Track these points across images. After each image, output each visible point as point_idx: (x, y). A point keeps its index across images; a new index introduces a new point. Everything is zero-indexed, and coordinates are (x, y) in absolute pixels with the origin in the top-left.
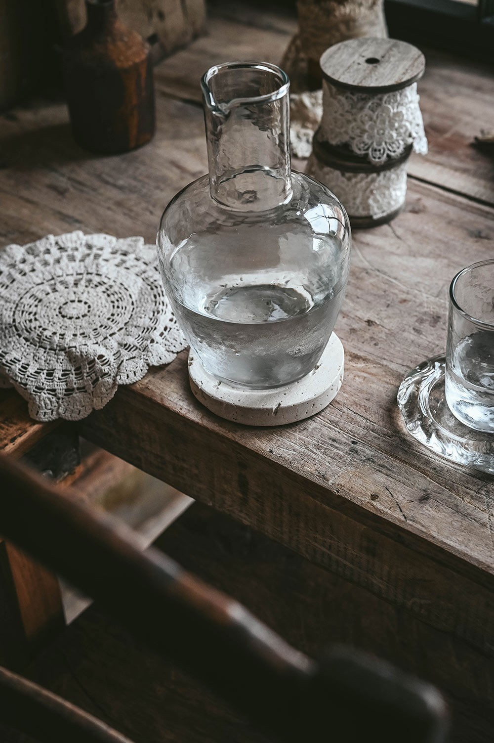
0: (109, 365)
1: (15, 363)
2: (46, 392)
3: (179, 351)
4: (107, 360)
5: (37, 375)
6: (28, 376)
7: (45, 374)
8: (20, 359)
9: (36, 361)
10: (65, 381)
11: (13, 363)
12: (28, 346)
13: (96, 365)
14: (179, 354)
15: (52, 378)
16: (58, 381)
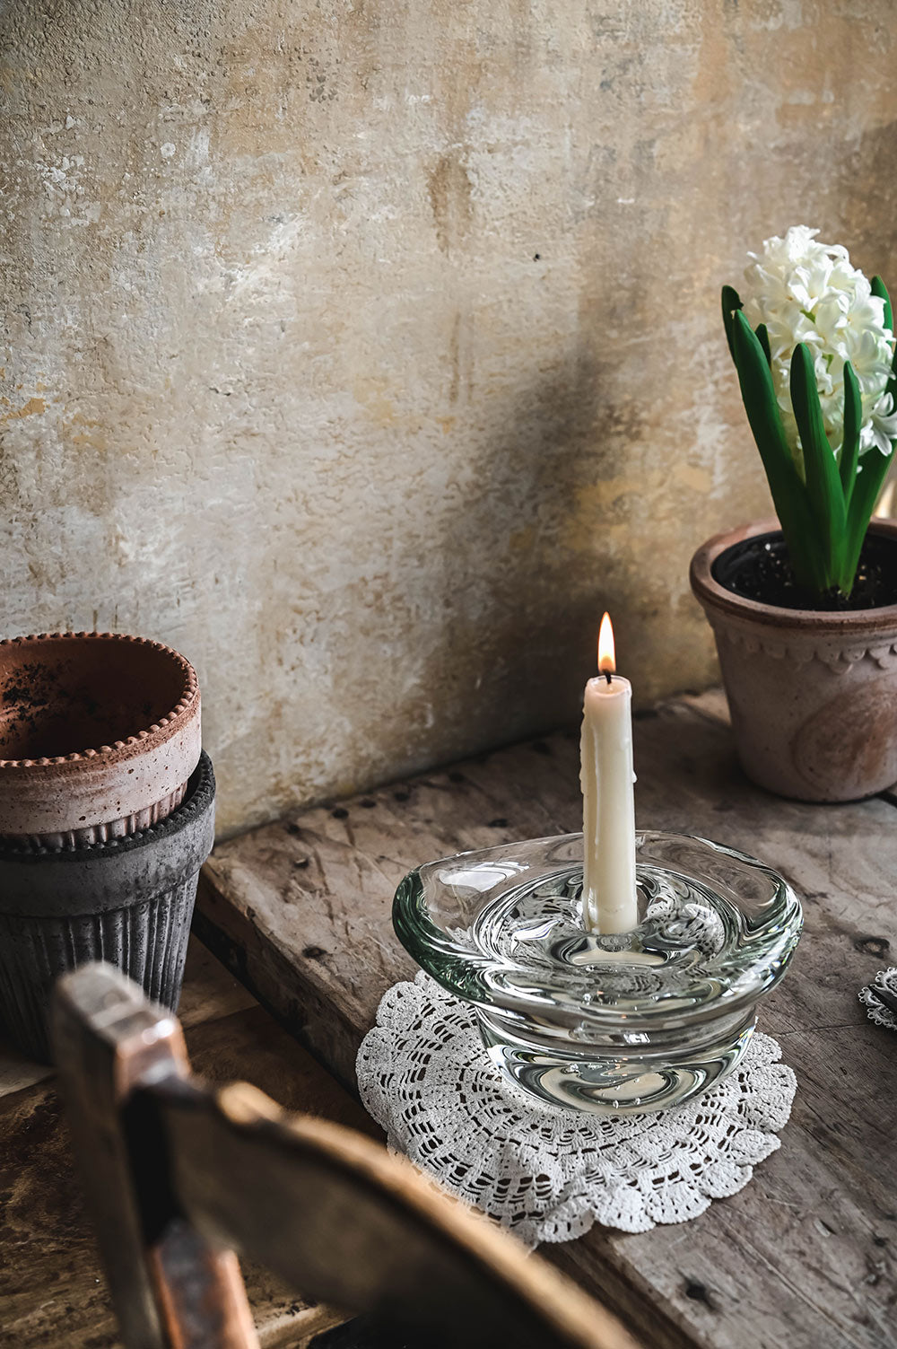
0: (548, 1199)
1: (425, 1131)
3: (663, 1222)
4: (548, 1188)
5: (443, 1163)
6: (429, 1161)
7: (455, 1168)
8: (435, 1127)
9: (455, 1140)
10: (478, 1194)
11: (421, 1131)
12: (459, 1110)
13: (530, 1190)
15: (460, 1178)
16: (467, 1188)
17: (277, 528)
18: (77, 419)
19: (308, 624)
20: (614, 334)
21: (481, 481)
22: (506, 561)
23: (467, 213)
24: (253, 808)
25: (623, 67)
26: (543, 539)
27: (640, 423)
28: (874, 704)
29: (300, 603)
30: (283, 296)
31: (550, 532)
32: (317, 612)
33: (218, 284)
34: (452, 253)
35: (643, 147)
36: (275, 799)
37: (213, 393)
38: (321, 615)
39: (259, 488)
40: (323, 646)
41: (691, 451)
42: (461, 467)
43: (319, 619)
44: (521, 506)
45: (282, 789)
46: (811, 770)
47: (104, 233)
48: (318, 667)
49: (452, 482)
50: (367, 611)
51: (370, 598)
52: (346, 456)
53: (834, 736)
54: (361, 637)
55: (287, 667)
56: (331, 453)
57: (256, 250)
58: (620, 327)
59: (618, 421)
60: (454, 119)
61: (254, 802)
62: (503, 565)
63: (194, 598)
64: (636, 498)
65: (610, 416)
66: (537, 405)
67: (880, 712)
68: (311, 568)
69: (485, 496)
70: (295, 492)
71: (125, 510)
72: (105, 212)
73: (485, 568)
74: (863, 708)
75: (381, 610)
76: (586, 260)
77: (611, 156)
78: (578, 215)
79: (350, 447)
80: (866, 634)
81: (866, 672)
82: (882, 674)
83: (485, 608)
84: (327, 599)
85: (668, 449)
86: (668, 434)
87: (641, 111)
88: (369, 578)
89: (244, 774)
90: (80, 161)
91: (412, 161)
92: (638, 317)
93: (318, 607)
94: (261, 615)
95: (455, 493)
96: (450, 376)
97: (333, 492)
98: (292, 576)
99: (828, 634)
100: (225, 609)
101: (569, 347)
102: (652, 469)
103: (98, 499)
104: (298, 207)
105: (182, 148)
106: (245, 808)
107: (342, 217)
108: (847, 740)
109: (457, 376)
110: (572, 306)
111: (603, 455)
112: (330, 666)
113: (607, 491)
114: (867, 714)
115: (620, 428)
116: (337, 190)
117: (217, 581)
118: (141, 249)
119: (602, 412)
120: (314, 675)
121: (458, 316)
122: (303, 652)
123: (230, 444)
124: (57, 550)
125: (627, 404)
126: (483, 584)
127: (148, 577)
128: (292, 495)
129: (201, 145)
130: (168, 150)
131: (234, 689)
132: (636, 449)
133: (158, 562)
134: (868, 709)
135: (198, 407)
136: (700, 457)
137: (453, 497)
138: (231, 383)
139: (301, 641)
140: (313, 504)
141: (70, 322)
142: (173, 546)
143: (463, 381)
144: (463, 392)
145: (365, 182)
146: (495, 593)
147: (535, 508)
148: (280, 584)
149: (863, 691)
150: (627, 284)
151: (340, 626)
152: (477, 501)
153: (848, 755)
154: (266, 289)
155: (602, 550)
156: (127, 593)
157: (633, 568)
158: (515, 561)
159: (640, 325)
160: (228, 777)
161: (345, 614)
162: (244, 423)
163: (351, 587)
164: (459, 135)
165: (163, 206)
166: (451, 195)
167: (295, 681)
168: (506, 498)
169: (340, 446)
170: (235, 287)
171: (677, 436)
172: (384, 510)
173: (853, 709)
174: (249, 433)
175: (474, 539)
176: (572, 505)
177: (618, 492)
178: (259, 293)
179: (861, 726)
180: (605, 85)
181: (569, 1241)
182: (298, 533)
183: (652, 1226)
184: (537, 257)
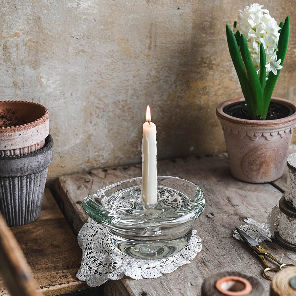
0: (115, 269)
2: (88, 267)
4: (116, 266)
5: (91, 258)
6: (88, 257)
7: (94, 260)
8: (92, 249)
9: (97, 252)
10: (98, 267)
11: (88, 249)
12: (101, 245)
13: (111, 266)
14: (145, 279)
15: (94, 262)
17: (91, 81)
18: (30, 40)
19: (100, 112)
20: (204, 35)
21: (158, 76)
22: (166, 102)
24: (80, 166)
26: (178, 96)
27: (212, 64)
28: (266, 151)
29: (98, 105)
30: (95, 11)
31: (180, 95)
32: (103, 109)
33: (75, 5)
34: (150, 4)
36: (88, 164)
37: (72, 38)
38: (105, 110)
39: (86, 68)
40: (105, 120)
41: (230, 75)
42: (152, 71)
43: (104, 111)
44: (171, 85)
45: (90, 162)
46: (247, 171)
48: (103, 126)
49: (148, 74)
50: (119, 111)
51: (120, 107)
52: (114, 62)
53: (253, 161)
54: (117, 118)
55: (93, 124)
56: (109, 61)
58: (206, 33)
59: (205, 63)
61: (81, 164)
62: (165, 103)
63: (64, 99)
64: (210, 88)
65: (202, 61)
66: (177, 54)
67: (268, 155)
68: (102, 95)
69: (159, 80)
70: (97, 71)
71: (43, 69)
73: (159, 103)
74: (262, 153)
75: (124, 111)
76: (195, 11)
79: (116, 60)
80: (261, 127)
81: (263, 140)
82: (268, 142)
83: (159, 115)
84: (107, 105)
85: (222, 74)
86: (222, 69)
88: (120, 100)
89: (78, 155)
92: (212, 31)
93: (104, 107)
94: (85, 107)
95: (149, 78)
96: (149, 42)
97: (110, 72)
98: (96, 96)
99: (249, 126)
100: (74, 104)
101: (189, 38)
102: (216, 79)
103: (35, 65)
106: (78, 166)
108: (257, 163)
109: (151, 42)
110: (190, 25)
111: (199, 73)
112: (107, 126)
113: (200, 85)
114: (264, 155)
115: (205, 65)
117: (71, 95)
119: (199, 59)
120: (101, 128)
121: (152, 24)
122: (98, 120)
123: (77, 54)
124: (22, 78)
125: (208, 58)
126: (158, 108)
127: (49, 90)
128: (96, 72)
131: (76, 129)
132: (211, 72)
133: (53, 86)
134: (264, 153)
135: (68, 41)
136: (233, 78)
137: (149, 79)
138: (78, 35)
139: (98, 117)
140: (103, 75)
141: (28, 11)
142: (58, 82)
143: (153, 44)
144: (153, 48)
146: (162, 111)
147: (176, 86)
148: (92, 98)
149: (262, 147)
150: (208, 20)
151: (111, 114)
152: (157, 82)
153: (258, 168)
154: (90, 8)
155: (199, 103)
156: (43, 94)
157: (209, 110)
158: (169, 102)
159: (213, 34)
160: (73, 155)
161: (112, 111)
162: (82, 48)
163: (115, 102)
167: (95, 129)
168: (166, 82)
169: (112, 59)
170: (80, 6)
171: (225, 70)
172: (126, 80)
173: (259, 153)
174: (83, 51)
175: (155, 93)
176: (189, 87)
177: (205, 85)
178: (88, 9)
179: (262, 158)
181: (117, 280)
182: (98, 84)
183: (142, 278)
184: (178, 8)
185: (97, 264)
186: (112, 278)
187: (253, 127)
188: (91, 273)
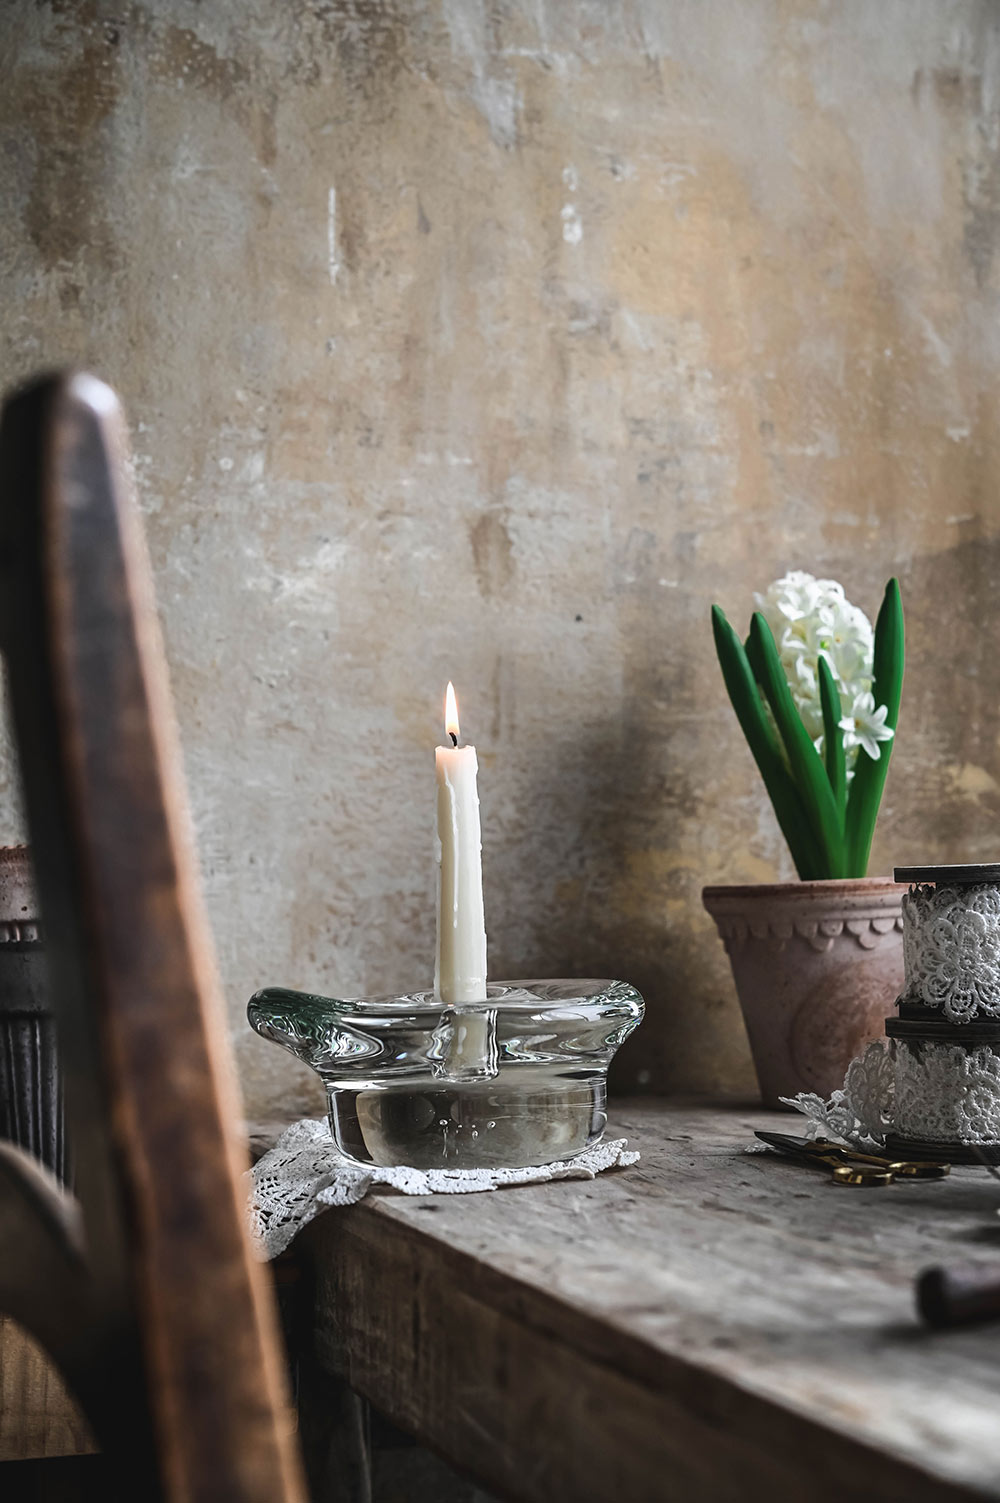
14: (436, 1193)
17: (313, 823)
19: (343, 926)
20: (662, 706)
21: (524, 821)
22: (552, 908)
23: (509, 568)
24: (278, 1105)
25: (661, 464)
26: (591, 895)
27: (696, 799)
28: (862, 990)
29: (335, 903)
30: (327, 608)
31: (597, 890)
32: (352, 916)
33: (266, 585)
34: (493, 601)
35: (685, 538)
36: (301, 1100)
37: (256, 683)
38: (356, 919)
39: (297, 779)
40: (357, 952)
41: (754, 838)
42: (502, 803)
43: (354, 924)
44: (567, 856)
45: (308, 1092)
46: (809, 1069)
47: (165, 521)
48: (352, 972)
49: (494, 816)
50: (402, 927)
51: (407, 914)
52: (386, 769)
53: (827, 1027)
54: (395, 951)
55: (319, 964)
56: (371, 762)
57: (303, 562)
58: (668, 700)
59: (670, 793)
60: (495, 482)
61: (278, 1098)
62: (548, 913)
63: (229, 872)
64: (693, 876)
65: (661, 786)
66: (581, 758)
67: (872, 1003)
68: (347, 870)
69: (529, 836)
70: (333, 791)
72: (166, 505)
73: (527, 911)
74: (851, 995)
75: (418, 929)
76: (629, 630)
77: (651, 540)
78: (619, 587)
79: (390, 761)
80: (837, 899)
81: (848, 949)
82: (866, 956)
83: (529, 952)
84: (362, 905)
85: (727, 832)
86: (726, 817)
87: (681, 505)
88: (407, 892)
89: (268, 1065)
90: (148, 460)
91: (454, 514)
92: (687, 695)
93: (352, 910)
94: (295, 905)
95: (498, 828)
96: (491, 713)
97: (373, 800)
98: (328, 873)
99: (799, 898)
100: (258, 891)
101: (614, 710)
102: (710, 849)
104: (345, 532)
105: (239, 465)
106: (268, 1102)
107: (386, 549)
108: (840, 1032)
109: (498, 715)
110: (616, 671)
111: (654, 823)
112: (364, 975)
113: (660, 862)
114: (856, 1002)
115: (672, 800)
116: (382, 525)
117: (252, 861)
118: (197, 541)
119: (651, 780)
120: (345, 980)
121: (499, 661)
122: (336, 954)
123: (270, 733)
125: (678, 777)
126: (527, 927)
128: (330, 794)
129: (256, 465)
130: (226, 463)
131: (263, 973)
132: (691, 825)
134: (857, 996)
135: (243, 691)
136: (763, 848)
137: (493, 831)
138: (274, 676)
139: (335, 941)
140: (351, 807)
142: (209, 817)
143: (504, 721)
144: (504, 733)
145: (408, 523)
146: (541, 939)
147: (582, 861)
148: (316, 878)
149: (849, 973)
150: (674, 660)
151: (376, 936)
152: (520, 841)
153: (843, 1051)
154: (310, 598)
155: (657, 922)
157: (693, 950)
158: (561, 911)
159: (690, 703)
160: (253, 1064)
161: (381, 925)
162: (285, 715)
163: (387, 898)
164: (499, 498)
165: (219, 508)
166: (493, 549)
167: (327, 982)
168: (550, 844)
169: (379, 758)
170: (281, 591)
171: (737, 822)
172: (422, 829)
173: (841, 995)
174: (289, 725)
175: (517, 878)
176: (622, 867)
177: (673, 865)
178: (306, 601)
179: (853, 1015)
180: (643, 478)
181: (346, 1205)
182: (336, 832)
183: (428, 1192)
184: (579, 618)
185: (288, 1202)
186: (332, 1201)
187: (812, 898)
188: (267, 1228)
